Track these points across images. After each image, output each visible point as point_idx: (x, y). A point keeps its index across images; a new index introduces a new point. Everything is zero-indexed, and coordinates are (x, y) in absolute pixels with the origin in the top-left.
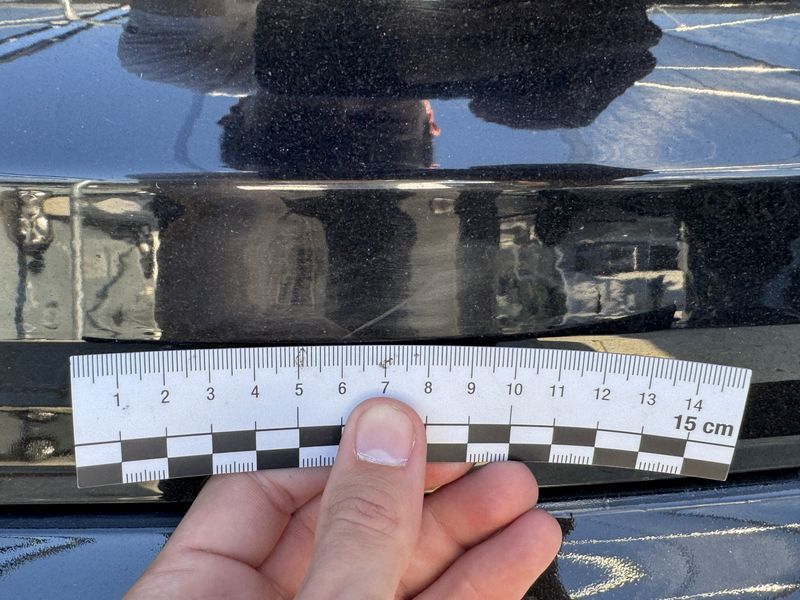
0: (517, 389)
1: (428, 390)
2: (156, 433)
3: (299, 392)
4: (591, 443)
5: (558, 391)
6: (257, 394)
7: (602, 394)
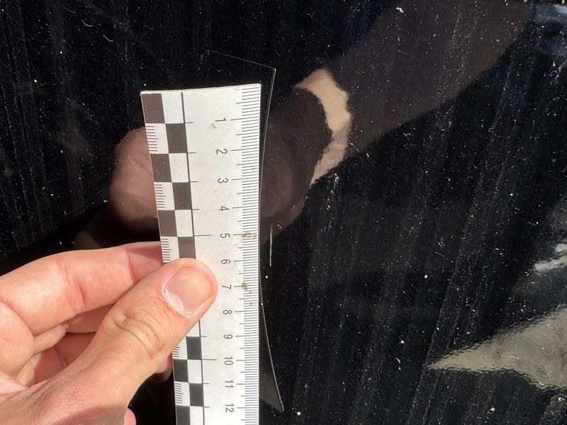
0: (229, 361)
1: (225, 312)
2: (190, 146)
3: (224, 235)
4: (193, 404)
5: (229, 384)
6: (222, 210)
7: (230, 408)
